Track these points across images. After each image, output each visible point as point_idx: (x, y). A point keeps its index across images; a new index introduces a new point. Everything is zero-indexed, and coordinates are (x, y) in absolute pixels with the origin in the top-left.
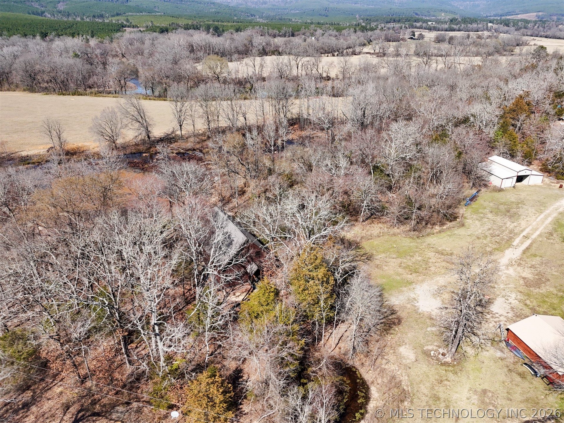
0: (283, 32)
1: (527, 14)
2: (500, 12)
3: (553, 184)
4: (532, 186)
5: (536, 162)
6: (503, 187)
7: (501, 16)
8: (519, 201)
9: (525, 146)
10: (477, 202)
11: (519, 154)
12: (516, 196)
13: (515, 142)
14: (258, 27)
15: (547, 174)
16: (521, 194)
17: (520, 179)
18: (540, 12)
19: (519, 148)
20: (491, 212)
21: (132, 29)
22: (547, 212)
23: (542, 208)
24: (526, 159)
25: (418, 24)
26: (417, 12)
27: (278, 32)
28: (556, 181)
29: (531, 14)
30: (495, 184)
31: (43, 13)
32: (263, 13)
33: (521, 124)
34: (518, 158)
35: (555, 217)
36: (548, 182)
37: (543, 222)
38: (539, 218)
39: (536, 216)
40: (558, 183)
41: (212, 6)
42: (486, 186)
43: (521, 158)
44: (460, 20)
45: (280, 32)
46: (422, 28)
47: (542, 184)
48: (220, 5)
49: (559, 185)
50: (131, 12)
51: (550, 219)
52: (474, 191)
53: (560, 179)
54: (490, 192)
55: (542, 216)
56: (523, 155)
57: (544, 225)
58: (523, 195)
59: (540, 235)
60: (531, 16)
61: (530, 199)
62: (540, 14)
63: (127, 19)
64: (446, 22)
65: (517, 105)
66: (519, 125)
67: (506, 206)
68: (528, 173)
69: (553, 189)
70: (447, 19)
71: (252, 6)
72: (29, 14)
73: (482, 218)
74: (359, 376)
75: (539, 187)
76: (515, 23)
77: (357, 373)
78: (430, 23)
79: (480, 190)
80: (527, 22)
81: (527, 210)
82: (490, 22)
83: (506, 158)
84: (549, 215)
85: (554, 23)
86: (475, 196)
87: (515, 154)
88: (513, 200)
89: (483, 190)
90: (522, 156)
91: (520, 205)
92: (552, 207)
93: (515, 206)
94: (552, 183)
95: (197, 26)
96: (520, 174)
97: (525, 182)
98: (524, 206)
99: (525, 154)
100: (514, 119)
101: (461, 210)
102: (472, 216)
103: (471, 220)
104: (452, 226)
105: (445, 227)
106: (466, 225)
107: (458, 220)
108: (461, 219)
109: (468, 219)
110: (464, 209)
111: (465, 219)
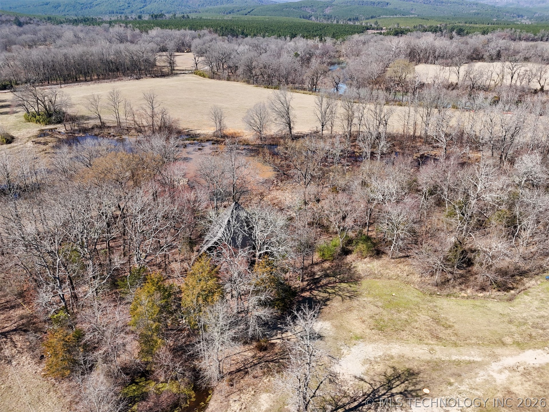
0: (539, 35)
14: (508, 30)
21: (373, 31)
27: (532, 35)
31: (310, 16)
41: (475, 7)
45: (535, 35)
48: (483, 6)
50: (386, 14)
63: (376, 22)
71: (525, 6)
72: (301, 18)
74: (208, 399)
77: (210, 396)
95: (441, 28)
101: (533, 282)
102: (540, 294)
103: (531, 298)
104: (493, 296)
105: (481, 295)
106: (516, 301)
107: (512, 292)
108: (517, 292)
109: (528, 296)
110: (539, 282)
111: (526, 294)
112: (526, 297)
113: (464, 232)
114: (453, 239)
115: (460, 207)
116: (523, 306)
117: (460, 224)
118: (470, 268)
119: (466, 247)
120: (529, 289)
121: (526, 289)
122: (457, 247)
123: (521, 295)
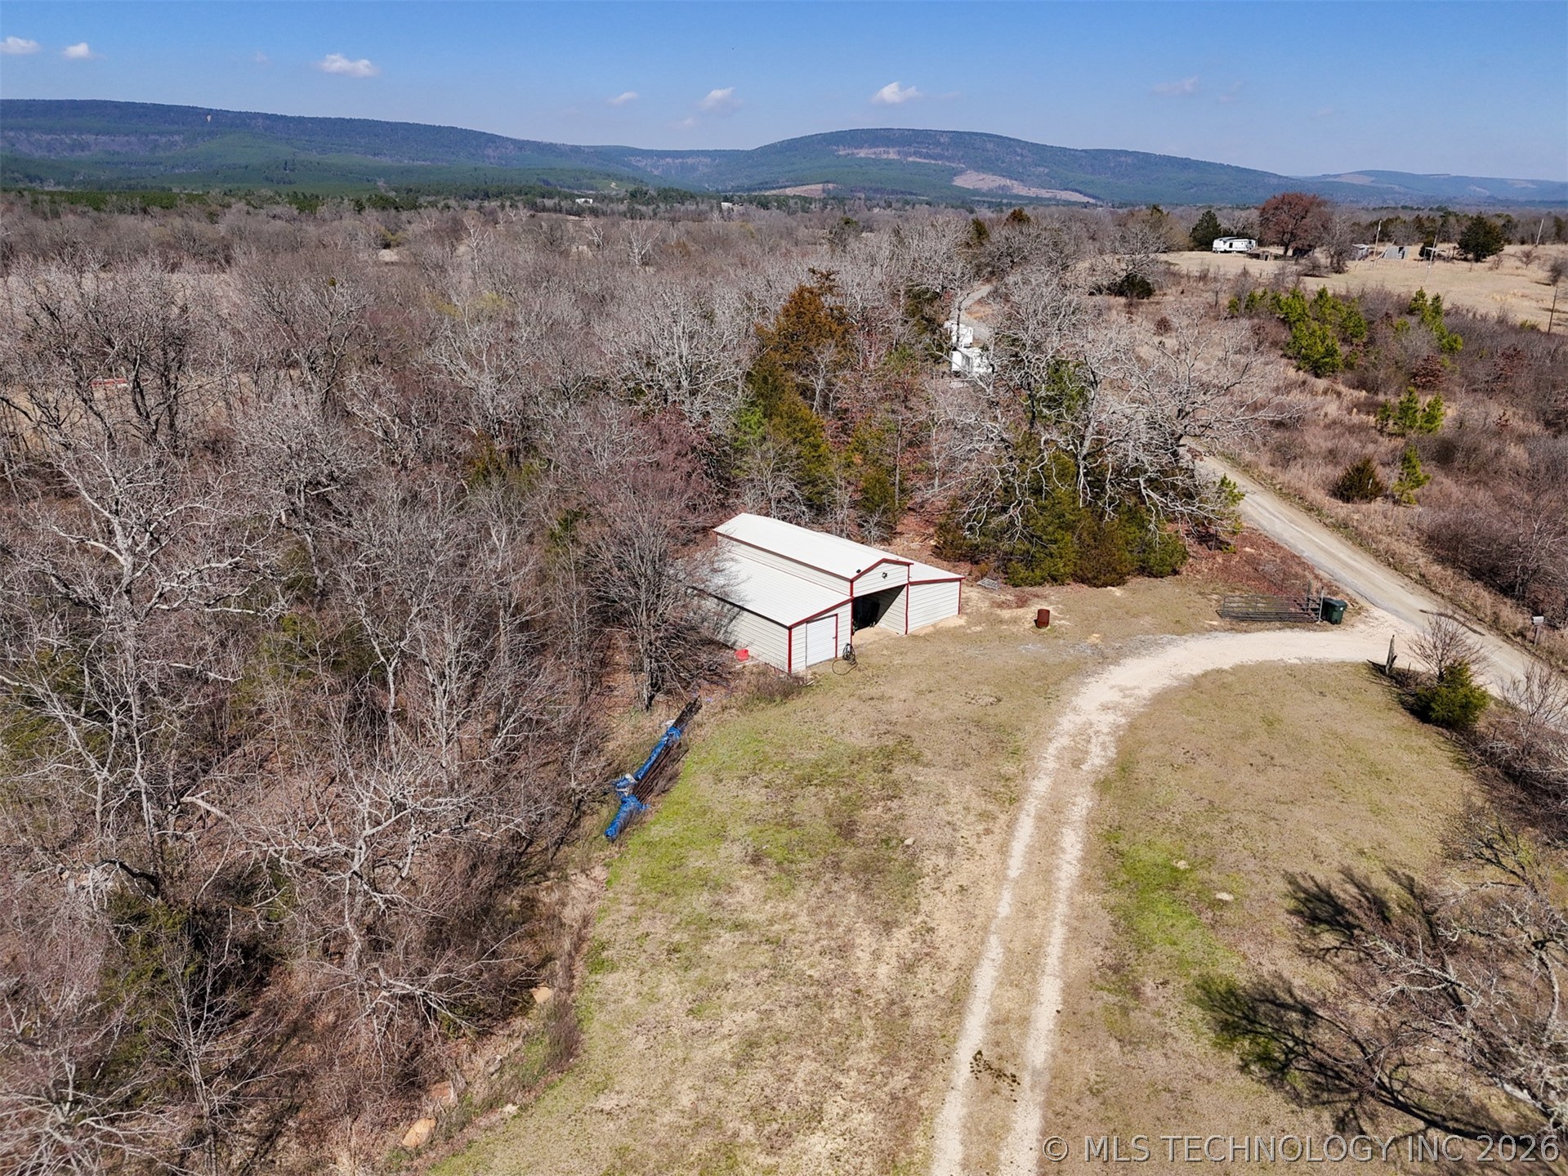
1: (805, 188)
2: (747, 183)
3: (1006, 614)
4: (926, 638)
5: (910, 522)
6: (799, 667)
7: (749, 190)
8: (890, 742)
9: (857, 459)
10: (678, 792)
11: (843, 496)
12: (867, 710)
13: (816, 447)
15: (966, 567)
16: (888, 690)
17: (867, 610)
18: (828, 182)
19: (834, 466)
20: (756, 860)
22: (1041, 786)
23: (1009, 768)
24: (872, 512)
25: (549, 203)
26: (545, 177)
28: (1009, 595)
29: (813, 187)
30: (762, 659)
32: (73, 174)
33: (829, 384)
34: (841, 515)
35: (1091, 821)
36: (984, 606)
37: (1046, 875)
38: (1019, 847)
39: (997, 837)
40: (1022, 603)
42: (718, 676)
43: (853, 513)
44: (654, 193)
46: (560, 211)
47: (962, 621)
49: (1030, 613)
51: (1072, 844)
52: (663, 718)
53: (1025, 582)
54: (745, 708)
55: (1026, 828)
56: (857, 497)
57: (1062, 909)
58: (899, 696)
59: (1071, 1020)
60: (815, 190)
61: (936, 715)
62: (830, 186)
64: (622, 200)
65: (799, 315)
66: (819, 385)
67: (829, 794)
68: (896, 576)
69: (1015, 637)
70: (622, 193)
73: (703, 927)
75: (954, 635)
76: (782, 203)
78: (580, 201)
79: (693, 708)
80: (807, 200)
81: (941, 798)
82: (726, 200)
83: (795, 520)
84: (1055, 809)
85: (862, 202)
86: (668, 748)
87: (825, 498)
88: (859, 739)
89: (711, 699)
90: (854, 505)
91: (899, 772)
92: (1052, 749)
93: (871, 779)
94: (1001, 605)
96: (863, 588)
97: (890, 622)
98: (922, 775)
99: (864, 491)
100: (796, 367)
101: (581, 886)
102: (645, 925)
103: (632, 974)
104: (480, 1091)
105: (421, 1129)
106: (595, 1034)
107: (542, 995)
108: (560, 981)
109: (614, 968)
110: (599, 872)
111: (599, 965)
112: (610, 980)
113: (149, 810)
114: (98, 880)
115: (61, 687)
116: (640, 1043)
117: (102, 776)
118: (271, 993)
119: (196, 892)
120: (591, 932)
121: (582, 939)
122: (139, 919)
123: (585, 985)
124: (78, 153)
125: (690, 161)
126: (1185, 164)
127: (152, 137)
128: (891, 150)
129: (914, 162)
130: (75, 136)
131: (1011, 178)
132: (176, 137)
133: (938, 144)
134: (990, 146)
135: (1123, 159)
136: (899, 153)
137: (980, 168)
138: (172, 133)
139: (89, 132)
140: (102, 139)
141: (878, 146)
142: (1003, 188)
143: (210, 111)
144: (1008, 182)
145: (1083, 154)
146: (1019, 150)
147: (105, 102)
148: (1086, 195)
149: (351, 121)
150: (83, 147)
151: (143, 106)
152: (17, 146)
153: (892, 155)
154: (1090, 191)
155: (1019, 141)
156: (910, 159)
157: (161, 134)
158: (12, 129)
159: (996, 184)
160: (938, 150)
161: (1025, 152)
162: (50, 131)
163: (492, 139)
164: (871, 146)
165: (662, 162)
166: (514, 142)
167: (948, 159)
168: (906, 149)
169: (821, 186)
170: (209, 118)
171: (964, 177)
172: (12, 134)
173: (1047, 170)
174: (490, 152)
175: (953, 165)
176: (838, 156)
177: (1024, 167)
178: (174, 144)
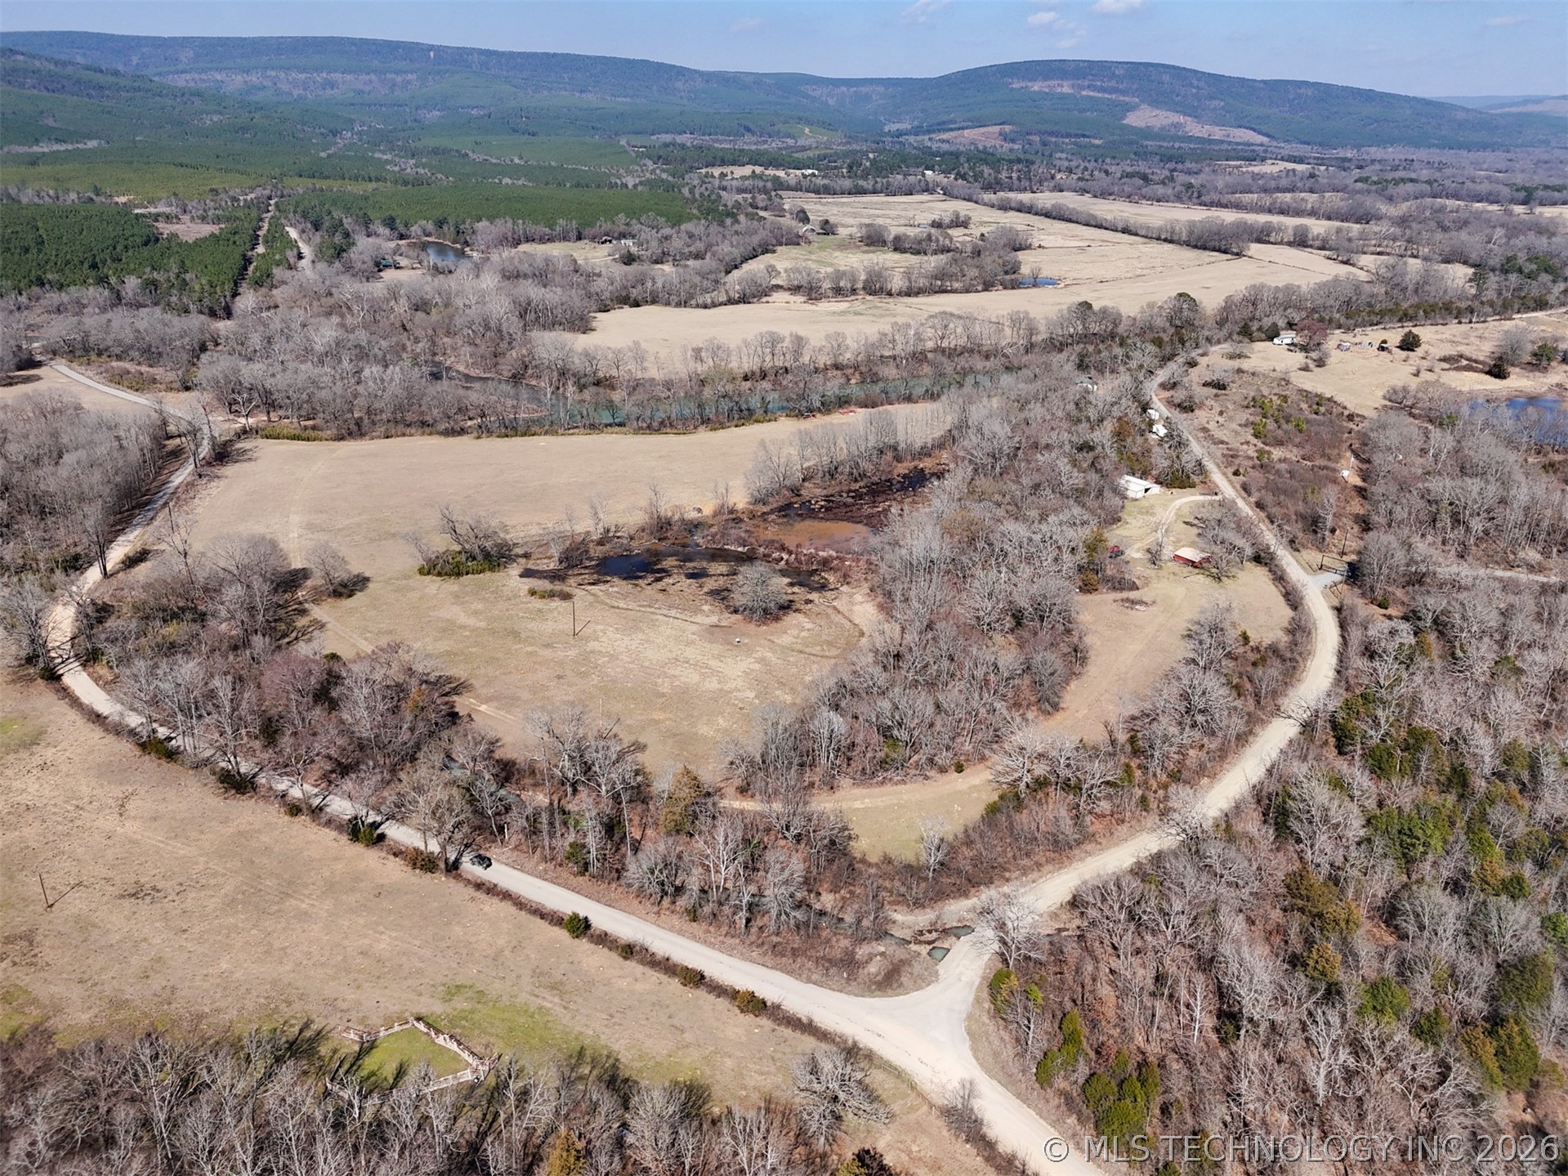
7: (928, 131)
26: (747, 123)
29: (990, 129)
82: (927, 168)
124: (329, 92)
125: (864, 90)
126: (1368, 96)
127: (389, 76)
128: (1065, 83)
129: (1088, 97)
130: (324, 75)
131: (1185, 114)
132: (410, 76)
133: (1113, 76)
134: (1166, 78)
135: (1302, 91)
136: (1073, 86)
137: (1155, 103)
138: (406, 72)
139: (336, 71)
140: (349, 77)
141: (1052, 79)
142: (1176, 126)
143: (431, 48)
144: (1182, 119)
145: (1262, 85)
146: (1195, 83)
147: (343, 38)
148: (1260, 133)
149: (555, 55)
150: (332, 85)
151: (374, 42)
152: (279, 85)
153: (1066, 89)
154: (1264, 128)
155: (1195, 72)
156: (1084, 93)
157: (398, 72)
158: (273, 69)
159: (1166, 122)
160: (1113, 83)
161: (1202, 84)
162: (302, 70)
163: (681, 72)
164: (1046, 79)
165: (838, 91)
166: (701, 74)
167: (1123, 92)
168: (1080, 82)
169: (997, 129)
170: (432, 54)
171: (1137, 113)
172: (273, 73)
173: (1222, 103)
174: (679, 85)
175: (1127, 99)
176: (1012, 89)
177: (1199, 101)
178: (409, 82)
